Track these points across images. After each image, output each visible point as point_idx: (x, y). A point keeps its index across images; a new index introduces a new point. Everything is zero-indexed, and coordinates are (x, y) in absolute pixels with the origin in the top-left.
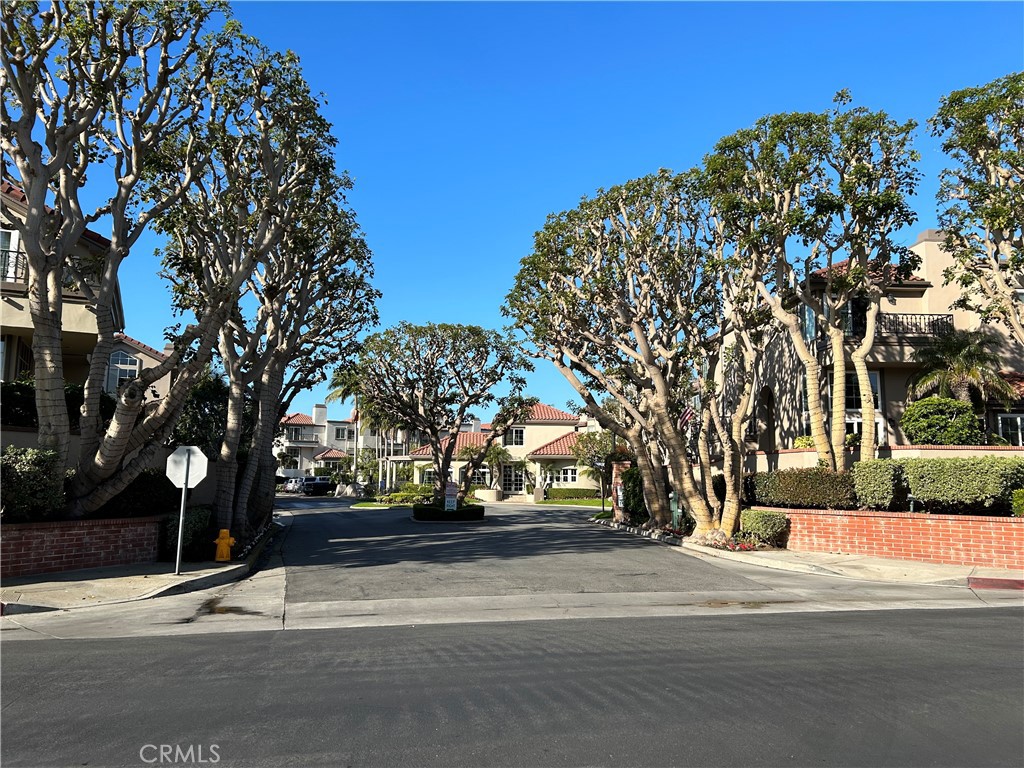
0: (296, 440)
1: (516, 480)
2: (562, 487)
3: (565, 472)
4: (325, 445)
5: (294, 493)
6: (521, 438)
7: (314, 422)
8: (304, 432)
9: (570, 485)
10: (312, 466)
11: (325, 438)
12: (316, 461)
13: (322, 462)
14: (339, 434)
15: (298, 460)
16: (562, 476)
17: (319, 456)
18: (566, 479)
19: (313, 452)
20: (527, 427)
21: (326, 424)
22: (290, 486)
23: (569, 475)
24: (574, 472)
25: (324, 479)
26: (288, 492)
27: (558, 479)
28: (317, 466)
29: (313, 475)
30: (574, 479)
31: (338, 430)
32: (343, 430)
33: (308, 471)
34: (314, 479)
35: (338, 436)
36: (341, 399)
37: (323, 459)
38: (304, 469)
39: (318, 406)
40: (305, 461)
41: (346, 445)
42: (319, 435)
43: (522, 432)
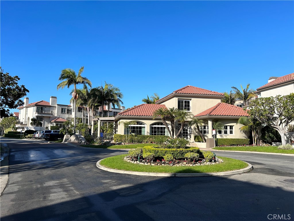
0: (42, 113)
1: (184, 133)
2: (225, 138)
3: (226, 127)
4: (56, 115)
5: (39, 138)
6: (189, 106)
7: (50, 104)
8: (45, 109)
9: (229, 136)
10: (49, 126)
11: (56, 112)
12: (51, 123)
13: (55, 123)
14: (63, 111)
15: (42, 122)
16: (223, 131)
17: (53, 121)
18: (226, 132)
19: (50, 119)
20: (193, 99)
21: (57, 106)
22: (37, 135)
23: (228, 130)
24: (231, 127)
25: (56, 132)
26: (36, 138)
27: (220, 132)
28: (52, 125)
29: (50, 129)
30: (231, 132)
31: (62, 109)
32: (65, 109)
33: (47, 128)
34: (50, 131)
35: (62, 112)
36: (67, 85)
37: (55, 122)
38: (45, 127)
39: (52, 97)
40: (46, 123)
41: (66, 116)
42: (53, 111)
43: (189, 102)
